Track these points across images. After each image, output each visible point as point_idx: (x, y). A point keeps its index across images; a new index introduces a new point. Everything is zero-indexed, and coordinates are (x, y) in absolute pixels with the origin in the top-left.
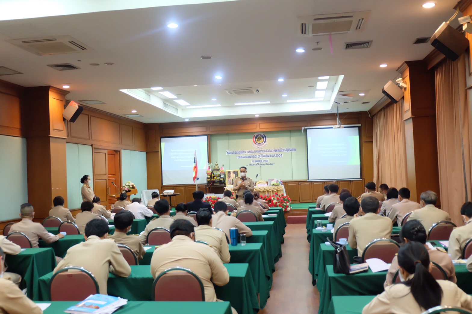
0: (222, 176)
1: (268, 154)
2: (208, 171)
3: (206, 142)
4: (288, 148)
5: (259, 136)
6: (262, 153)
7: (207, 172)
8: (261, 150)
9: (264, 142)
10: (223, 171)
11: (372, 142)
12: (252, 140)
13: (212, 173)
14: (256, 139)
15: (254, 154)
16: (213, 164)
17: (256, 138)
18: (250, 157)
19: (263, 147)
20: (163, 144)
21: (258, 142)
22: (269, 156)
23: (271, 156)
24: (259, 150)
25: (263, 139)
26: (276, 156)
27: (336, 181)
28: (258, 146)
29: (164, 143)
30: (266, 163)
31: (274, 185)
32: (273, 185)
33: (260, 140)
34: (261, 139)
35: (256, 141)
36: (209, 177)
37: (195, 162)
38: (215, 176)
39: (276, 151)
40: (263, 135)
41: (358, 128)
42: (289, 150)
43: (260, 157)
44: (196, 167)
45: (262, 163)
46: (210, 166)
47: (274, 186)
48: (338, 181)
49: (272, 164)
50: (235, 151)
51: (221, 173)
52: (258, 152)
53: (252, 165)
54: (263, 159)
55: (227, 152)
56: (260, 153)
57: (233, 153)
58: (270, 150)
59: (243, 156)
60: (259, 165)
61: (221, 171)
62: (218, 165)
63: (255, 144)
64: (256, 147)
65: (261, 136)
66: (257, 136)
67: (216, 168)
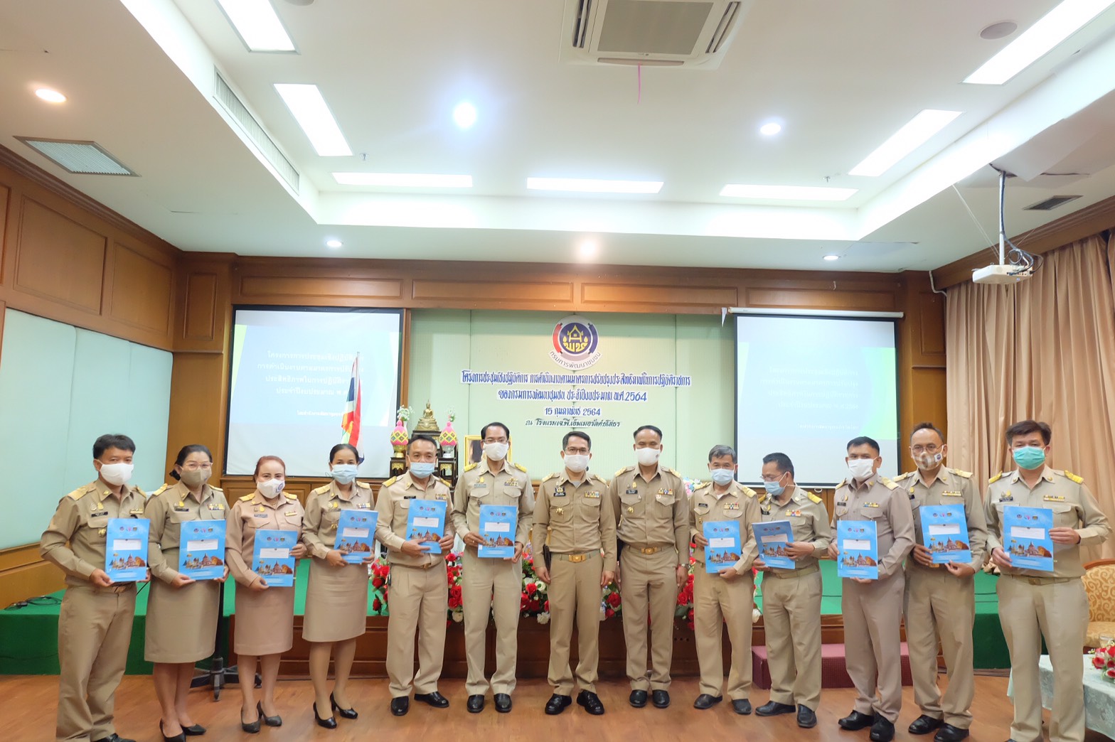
0: (446, 456)
1: (601, 388)
2: (398, 435)
3: (396, 336)
4: (667, 374)
5: (575, 328)
6: (580, 386)
7: (394, 438)
8: (577, 374)
9: (588, 351)
10: (454, 439)
11: (945, 369)
12: (551, 339)
14: (565, 339)
15: (556, 388)
16: (414, 414)
17: (564, 333)
18: (541, 397)
19: (586, 367)
20: (240, 329)
21: (570, 349)
22: (602, 398)
23: (609, 399)
24: (571, 374)
25: (586, 339)
26: (625, 398)
27: (823, 489)
28: (570, 362)
29: (245, 327)
30: (591, 418)
33: (578, 341)
34: (580, 339)
35: (565, 344)
36: (400, 455)
37: (351, 398)
39: (626, 380)
40: (588, 327)
41: (892, 324)
42: (671, 381)
43: (574, 400)
44: (353, 417)
45: (581, 418)
46: (406, 417)
48: (827, 489)
49: (613, 424)
50: (490, 374)
51: (445, 443)
52: (569, 381)
53: (544, 423)
54: (583, 404)
55: (465, 373)
56: (573, 384)
57: (484, 378)
58: (606, 376)
59: (518, 392)
60: (570, 424)
61: (445, 439)
62: (435, 416)
63: (560, 354)
64: (563, 363)
65: (581, 327)
66: (569, 327)
67: (427, 424)
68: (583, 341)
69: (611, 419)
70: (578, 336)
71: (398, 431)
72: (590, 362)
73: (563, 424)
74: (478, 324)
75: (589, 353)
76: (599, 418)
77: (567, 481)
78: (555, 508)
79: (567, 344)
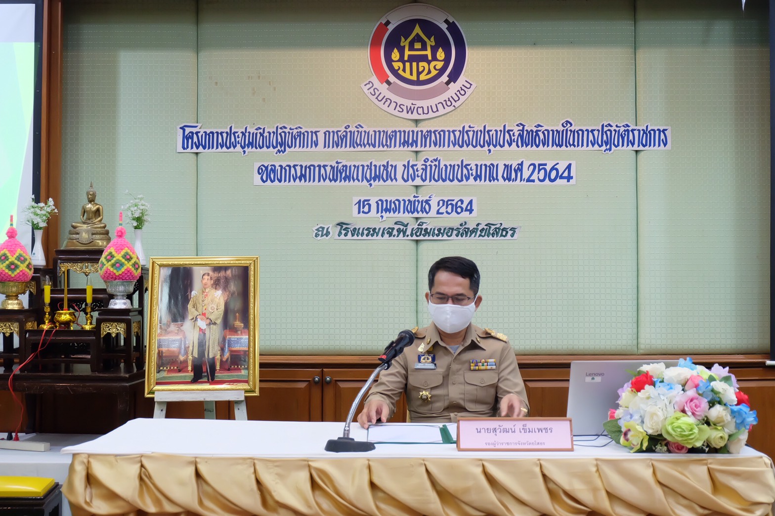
0: (119, 304)
1: (476, 156)
3: (29, 48)
4: (619, 120)
5: (417, 30)
6: (430, 152)
8: (424, 127)
9: (445, 78)
10: (128, 265)
12: (363, 56)
13: (50, 271)
14: (395, 55)
15: (378, 157)
17: (393, 43)
18: (347, 178)
19: (441, 111)
21: (407, 75)
22: (478, 177)
23: (492, 178)
24: (409, 127)
25: (441, 54)
26: (526, 174)
28: (408, 103)
30: (454, 220)
31: (672, 447)
32: (655, 442)
33: (424, 58)
34: (428, 53)
35: (396, 65)
38: (66, 296)
39: (529, 138)
40: (444, 27)
42: (624, 136)
43: (418, 181)
45: (432, 221)
47: (660, 457)
49: (500, 231)
50: (240, 130)
51: (109, 277)
52: (405, 143)
53: (355, 232)
54: (436, 191)
55: (188, 130)
56: (414, 149)
57: (227, 140)
58: (485, 131)
59: (298, 168)
60: (409, 232)
61: (108, 265)
62: (106, 217)
63: (385, 85)
64: (393, 105)
65: (429, 28)
66: (405, 29)
67: (85, 236)
68: (435, 58)
69: (495, 220)
70: (424, 48)
71: (6, 251)
72: (448, 102)
73: (395, 232)
74: (211, 28)
75: (448, 83)
76: (471, 220)
77: (437, 343)
78: (419, 389)
79: (401, 64)
